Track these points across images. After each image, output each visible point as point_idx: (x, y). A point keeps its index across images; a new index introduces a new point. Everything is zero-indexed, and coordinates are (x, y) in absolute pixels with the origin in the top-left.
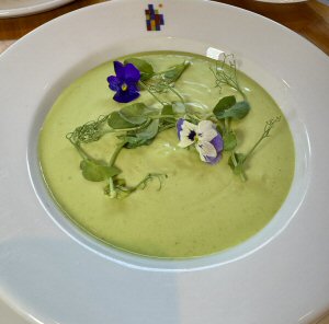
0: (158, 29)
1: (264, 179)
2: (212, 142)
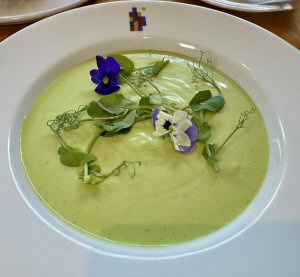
0: (140, 29)
1: (237, 169)
2: (187, 132)
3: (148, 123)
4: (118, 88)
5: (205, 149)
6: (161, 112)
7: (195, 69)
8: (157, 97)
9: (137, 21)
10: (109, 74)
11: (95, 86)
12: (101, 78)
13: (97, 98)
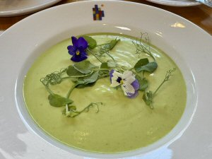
0: (100, 19)
1: (165, 107)
2: (132, 84)
3: (107, 80)
4: (86, 58)
5: (144, 95)
6: (115, 72)
7: (138, 45)
8: (112, 62)
9: (98, 13)
10: (80, 48)
11: (71, 56)
12: (75, 51)
13: (72, 64)
